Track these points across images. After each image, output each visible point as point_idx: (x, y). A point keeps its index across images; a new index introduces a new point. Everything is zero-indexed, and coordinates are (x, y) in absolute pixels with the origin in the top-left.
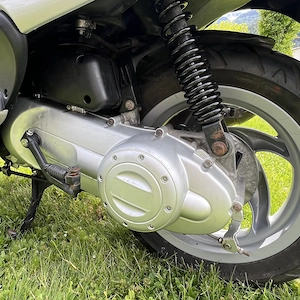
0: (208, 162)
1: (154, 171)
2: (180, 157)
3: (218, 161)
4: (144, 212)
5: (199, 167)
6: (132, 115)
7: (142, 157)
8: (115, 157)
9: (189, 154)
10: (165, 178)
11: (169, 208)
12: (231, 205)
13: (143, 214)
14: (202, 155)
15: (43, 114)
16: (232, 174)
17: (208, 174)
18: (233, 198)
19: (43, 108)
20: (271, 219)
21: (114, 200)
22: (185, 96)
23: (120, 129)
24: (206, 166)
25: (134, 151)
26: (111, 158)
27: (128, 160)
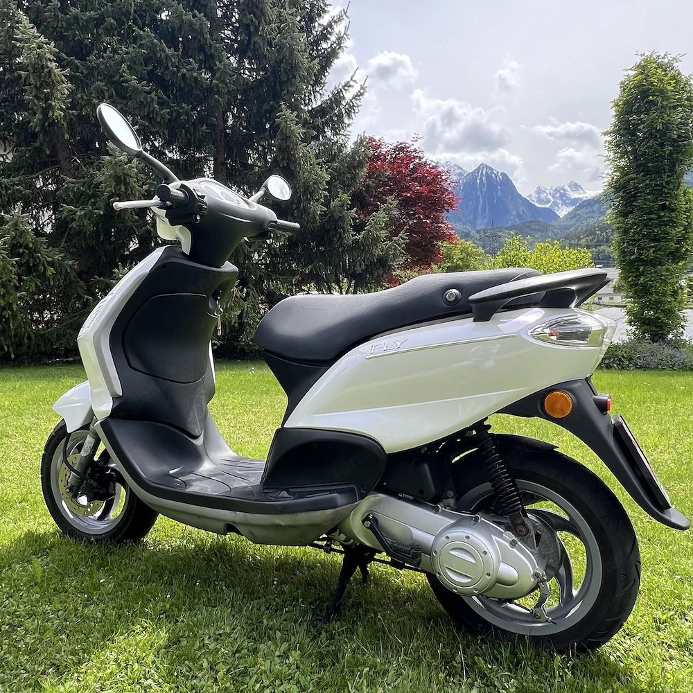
0: (513, 541)
1: (477, 547)
2: (493, 537)
3: (522, 540)
4: (471, 578)
5: (508, 545)
6: (452, 502)
7: (468, 537)
8: (447, 537)
9: (500, 535)
10: (485, 553)
11: (489, 574)
12: (532, 573)
13: (470, 580)
14: (509, 536)
15: (380, 501)
16: (533, 550)
17: (514, 549)
18: (534, 568)
19: (381, 496)
20: (575, 592)
21: (446, 569)
22: (492, 486)
23: (444, 514)
24: (513, 544)
25: (460, 533)
26: (444, 538)
27: (457, 539)
